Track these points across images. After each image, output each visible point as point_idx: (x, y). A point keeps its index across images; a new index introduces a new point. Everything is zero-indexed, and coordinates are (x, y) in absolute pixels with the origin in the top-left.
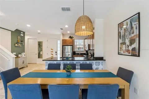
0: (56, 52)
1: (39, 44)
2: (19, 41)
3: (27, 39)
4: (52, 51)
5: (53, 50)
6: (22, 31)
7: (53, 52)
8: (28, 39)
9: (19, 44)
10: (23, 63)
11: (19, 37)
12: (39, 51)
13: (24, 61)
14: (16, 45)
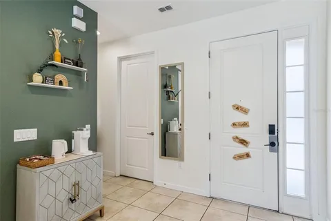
0: (272, 129)
1: (165, 87)
2: (58, 54)
3: (116, 60)
4: (241, 117)
5: (245, 111)
6: (80, 5)
7: (245, 125)
8: (121, 59)
9: (59, 77)
10: (72, 200)
11: (58, 32)
12: (162, 116)
13: (76, 185)
14: (38, 79)
